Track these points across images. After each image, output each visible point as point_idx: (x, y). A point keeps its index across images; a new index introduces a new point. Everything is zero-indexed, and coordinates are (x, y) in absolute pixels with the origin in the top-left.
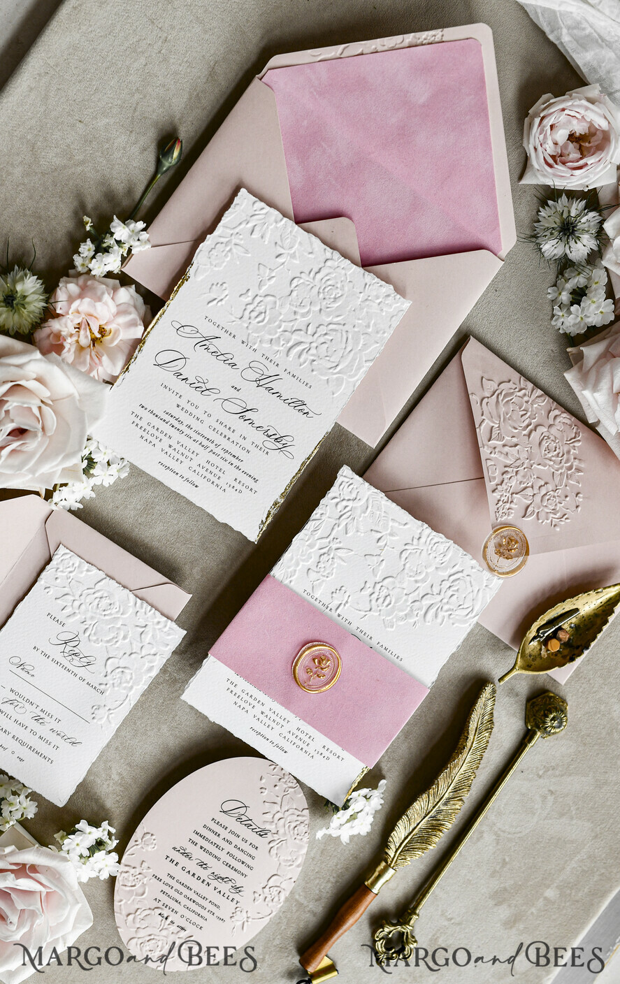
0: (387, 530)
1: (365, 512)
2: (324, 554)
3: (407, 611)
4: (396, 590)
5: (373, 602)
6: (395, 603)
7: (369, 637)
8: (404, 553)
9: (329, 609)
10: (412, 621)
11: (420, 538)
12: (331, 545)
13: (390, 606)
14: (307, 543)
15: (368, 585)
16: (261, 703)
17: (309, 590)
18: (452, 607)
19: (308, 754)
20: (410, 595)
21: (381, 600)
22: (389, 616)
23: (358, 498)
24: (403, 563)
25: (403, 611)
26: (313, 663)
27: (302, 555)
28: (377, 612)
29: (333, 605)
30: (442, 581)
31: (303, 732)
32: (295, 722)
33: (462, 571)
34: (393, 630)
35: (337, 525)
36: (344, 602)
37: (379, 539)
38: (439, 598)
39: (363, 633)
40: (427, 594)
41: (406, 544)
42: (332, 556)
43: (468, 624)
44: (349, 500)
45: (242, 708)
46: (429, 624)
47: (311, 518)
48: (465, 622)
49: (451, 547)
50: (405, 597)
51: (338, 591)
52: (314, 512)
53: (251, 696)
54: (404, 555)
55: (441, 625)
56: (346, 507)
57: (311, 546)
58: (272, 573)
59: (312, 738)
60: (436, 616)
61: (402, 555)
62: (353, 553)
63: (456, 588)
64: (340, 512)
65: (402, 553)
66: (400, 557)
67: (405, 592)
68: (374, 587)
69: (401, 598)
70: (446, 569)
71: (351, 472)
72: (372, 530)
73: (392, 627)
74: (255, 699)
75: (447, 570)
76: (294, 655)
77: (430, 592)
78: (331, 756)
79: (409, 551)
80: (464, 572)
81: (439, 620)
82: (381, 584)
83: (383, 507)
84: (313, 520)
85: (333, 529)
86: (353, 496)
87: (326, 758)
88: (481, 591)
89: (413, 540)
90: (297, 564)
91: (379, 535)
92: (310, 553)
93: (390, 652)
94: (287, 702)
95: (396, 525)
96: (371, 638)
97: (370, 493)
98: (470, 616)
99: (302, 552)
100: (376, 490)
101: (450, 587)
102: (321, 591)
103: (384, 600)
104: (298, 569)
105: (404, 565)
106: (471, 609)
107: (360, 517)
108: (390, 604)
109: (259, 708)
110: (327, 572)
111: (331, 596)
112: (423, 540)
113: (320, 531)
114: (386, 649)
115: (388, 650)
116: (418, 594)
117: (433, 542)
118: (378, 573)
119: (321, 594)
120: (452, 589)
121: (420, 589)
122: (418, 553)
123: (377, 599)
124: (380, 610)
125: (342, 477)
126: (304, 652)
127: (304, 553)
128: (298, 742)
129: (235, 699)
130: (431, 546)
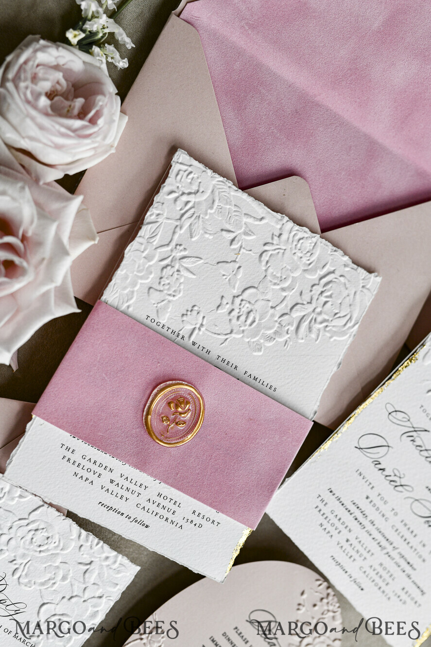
0: (241, 228)
1: (211, 208)
2: (167, 266)
3: (275, 329)
4: (260, 304)
5: (234, 321)
6: (259, 320)
7: (234, 366)
8: (264, 255)
9: (180, 336)
10: (282, 340)
11: (280, 235)
12: (173, 254)
13: (255, 324)
14: (144, 254)
15: (225, 301)
16: (108, 469)
17: (153, 316)
18: (326, 317)
19: (175, 524)
20: (277, 308)
21: (243, 318)
22: (255, 337)
23: (201, 191)
24: (264, 268)
25: (270, 328)
26: (167, 407)
27: (139, 271)
28: (239, 334)
29: (184, 332)
30: (313, 286)
31: (166, 498)
32: (155, 486)
33: (333, 272)
34: (261, 354)
35: (178, 229)
36: (198, 326)
37: (233, 240)
38: (310, 308)
39: (226, 362)
40: (297, 304)
41: (265, 244)
42: (177, 267)
43: (348, 335)
44: (190, 194)
45: (84, 478)
46: (303, 341)
47: (146, 221)
48: (343, 333)
49: (319, 243)
50: (272, 311)
51: (189, 313)
52: (148, 214)
53: (95, 462)
54: (265, 257)
55: (316, 341)
56: (187, 203)
57: (148, 258)
58: (103, 298)
59: (178, 504)
60: (310, 329)
61: (262, 259)
62: (202, 261)
63: (328, 294)
64: (181, 210)
65: (261, 255)
66: (260, 261)
67: (270, 304)
68: (233, 303)
69: (267, 312)
70: (315, 270)
71: (188, 157)
72: (222, 230)
73: (260, 350)
74: (101, 465)
75: (317, 272)
76: (143, 403)
77: (300, 301)
78: (204, 522)
79: (270, 253)
80: (336, 272)
81: (313, 336)
82: (240, 298)
83: (232, 199)
84: (149, 223)
85: (174, 233)
86: (194, 188)
87: (197, 525)
88: (358, 293)
89: (272, 238)
90: (134, 284)
91: (232, 236)
92: (150, 266)
93: (261, 382)
94: (142, 464)
95: (250, 220)
96: (236, 367)
97: (214, 182)
98: (349, 325)
99: (139, 267)
100: (221, 179)
101: (322, 292)
102: (168, 314)
103: (247, 317)
104: (136, 289)
105: (266, 270)
106: (348, 317)
107: (206, 214)
108: (254, 322)
109: (106, 476)
110: (174, 289)
111: (181, 319)
112: (284, 237)
113: (158, 237)
114: (255, 379)
115: (258, 380)
116: (286, 306)
117: (297, 238)
118: (235, 283)
119: (168, 319)
120: (325, 294)
121: (288, 298)
122: (280, 254)
123: (238, 317)
124: (243, 331)
125: (178, 165)
126: (156, 395)
127: (141, 268)
128: (161, 512)
129: (75, 469)
130: (295, 243)
